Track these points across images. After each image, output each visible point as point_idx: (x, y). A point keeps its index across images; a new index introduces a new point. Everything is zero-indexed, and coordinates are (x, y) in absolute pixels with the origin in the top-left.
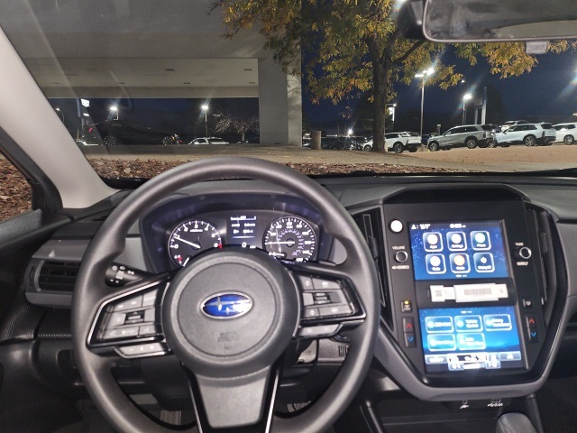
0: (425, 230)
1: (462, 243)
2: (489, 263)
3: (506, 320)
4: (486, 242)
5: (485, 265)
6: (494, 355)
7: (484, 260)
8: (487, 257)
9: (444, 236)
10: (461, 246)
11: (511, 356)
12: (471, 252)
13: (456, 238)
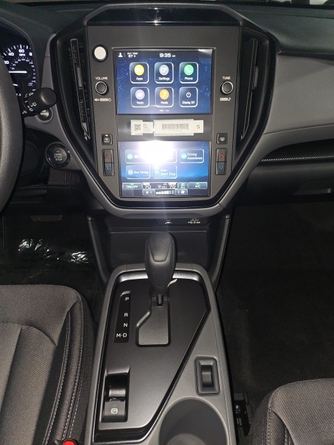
0: (133, 60)
1: (169, 75)
2: (193, 98)
3: (200, 154)
4: (194, 75)
5: (190, 100)
6: (183, 184)
7: (189, 95)
8: (193, 91)
9: (152, 67)
10: (168, 79)
11: (198, 185)
12: (177, 85)
13: (164, 70)
